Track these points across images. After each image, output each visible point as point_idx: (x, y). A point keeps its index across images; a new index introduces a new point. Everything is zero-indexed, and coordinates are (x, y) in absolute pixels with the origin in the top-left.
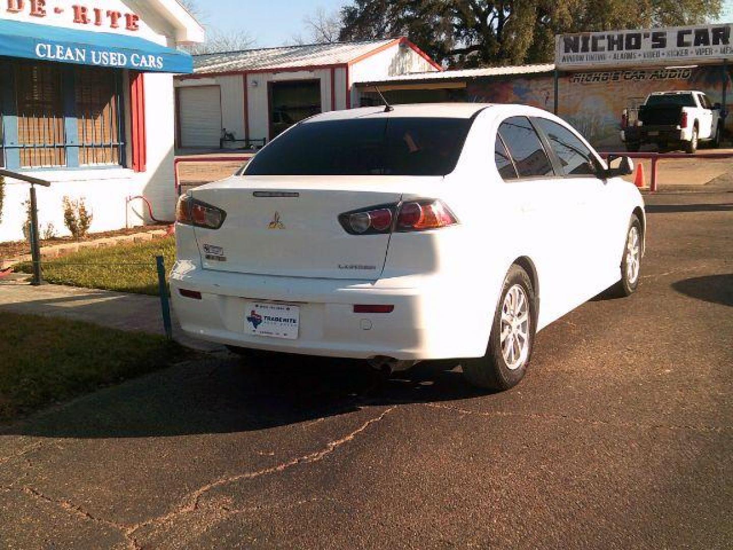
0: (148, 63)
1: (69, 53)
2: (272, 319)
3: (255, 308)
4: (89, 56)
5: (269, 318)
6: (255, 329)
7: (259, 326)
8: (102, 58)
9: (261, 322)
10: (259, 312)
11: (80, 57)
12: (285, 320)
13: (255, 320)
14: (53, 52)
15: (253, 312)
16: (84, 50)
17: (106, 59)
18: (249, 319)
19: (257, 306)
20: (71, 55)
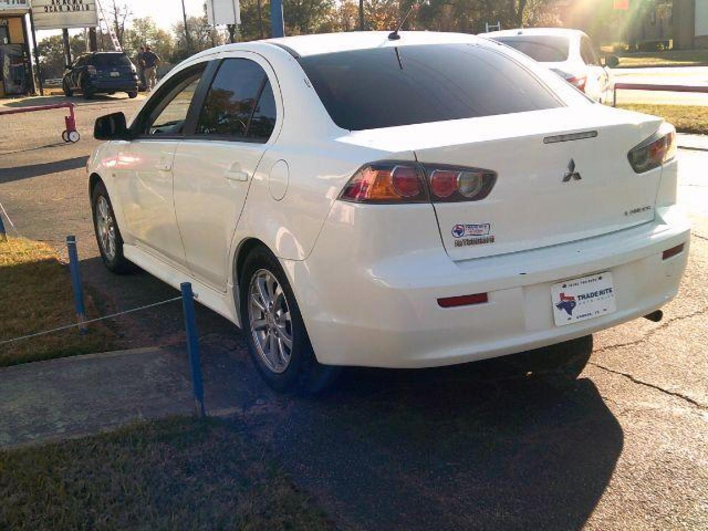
2: (588, 296)
3: (563, 290)
5: (583, 297)
6: (569, 316)
7: (573, 311)
9: (574, 306)
10: (569, 292)
12: (601, 293)
13: (568, 305)
15: (562, 296)
18: (560, 306)
19: (564, 286)
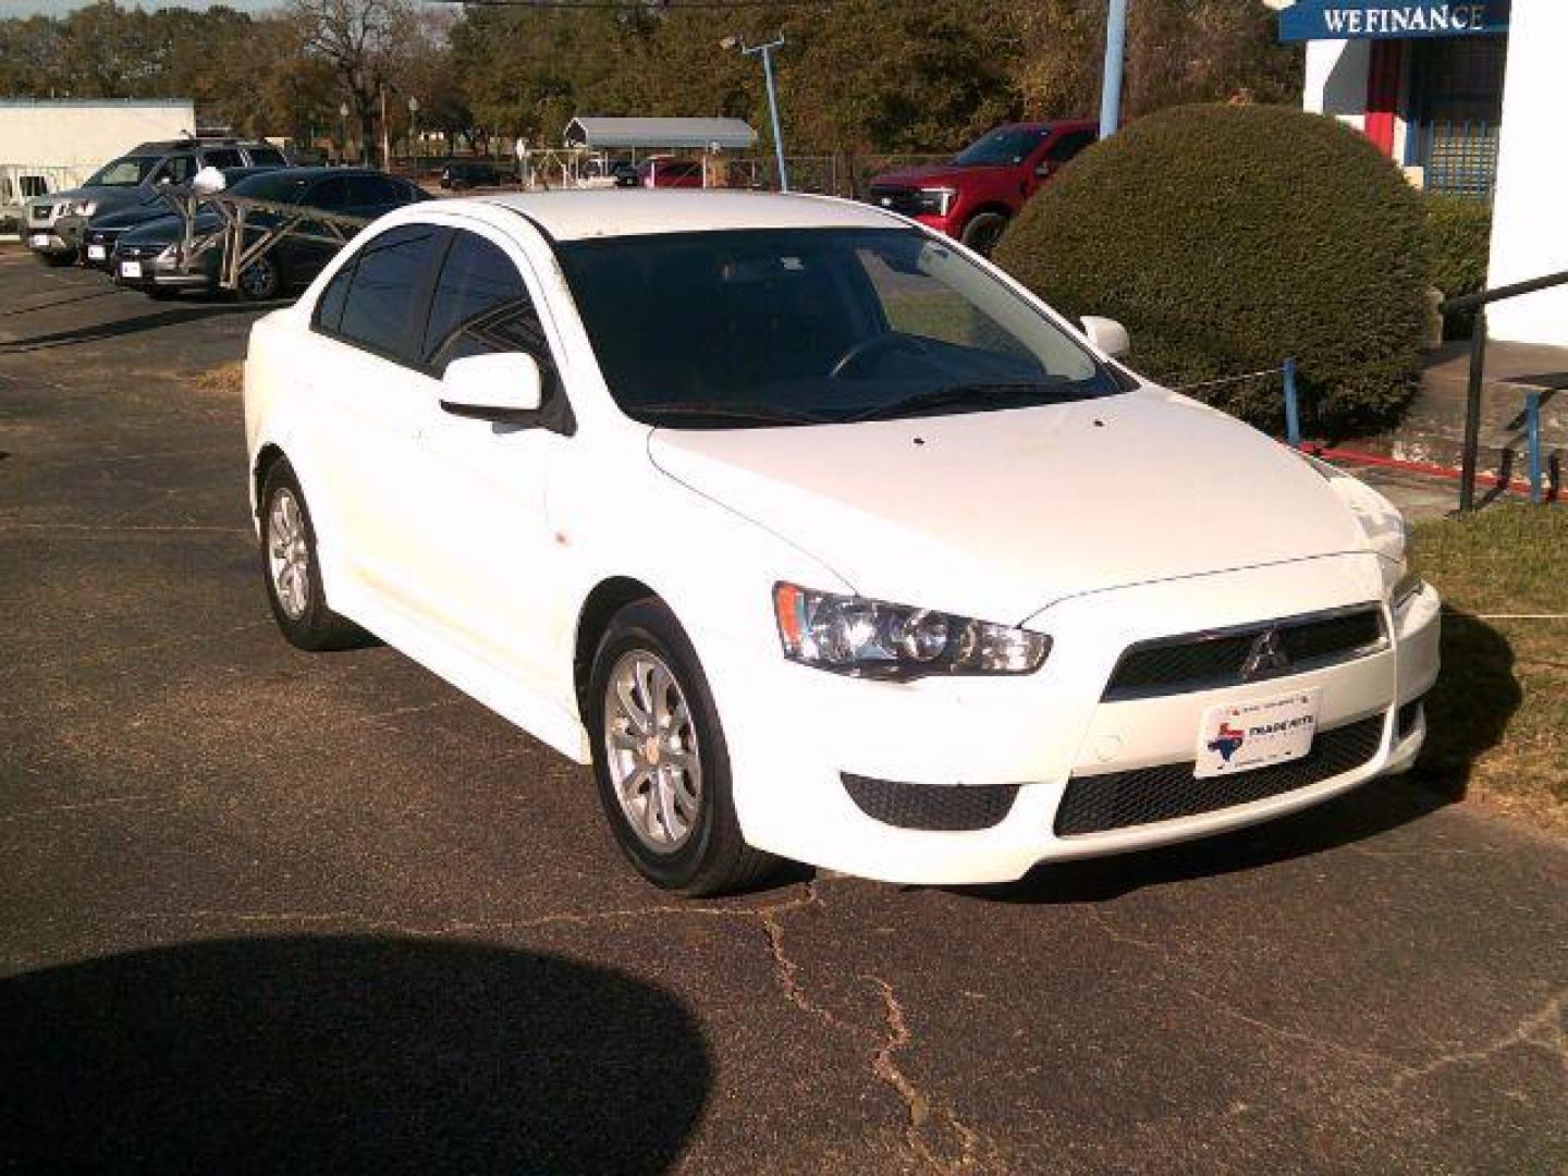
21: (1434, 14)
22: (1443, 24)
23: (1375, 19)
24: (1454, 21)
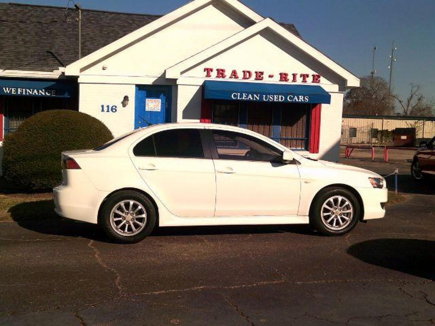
0: (298, 100)
1: (250, 96)
4: (261, 97)
8: (269, 98)
11: (256, 98)
14: (241, 96)
16: (259, 95)
17: (272, 98)
20: (251, 97)
21: (40, 91)
22: (43, 94)
23: (21, 91)
24: (47, 93)
